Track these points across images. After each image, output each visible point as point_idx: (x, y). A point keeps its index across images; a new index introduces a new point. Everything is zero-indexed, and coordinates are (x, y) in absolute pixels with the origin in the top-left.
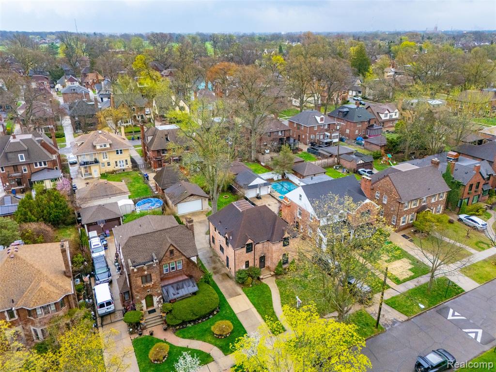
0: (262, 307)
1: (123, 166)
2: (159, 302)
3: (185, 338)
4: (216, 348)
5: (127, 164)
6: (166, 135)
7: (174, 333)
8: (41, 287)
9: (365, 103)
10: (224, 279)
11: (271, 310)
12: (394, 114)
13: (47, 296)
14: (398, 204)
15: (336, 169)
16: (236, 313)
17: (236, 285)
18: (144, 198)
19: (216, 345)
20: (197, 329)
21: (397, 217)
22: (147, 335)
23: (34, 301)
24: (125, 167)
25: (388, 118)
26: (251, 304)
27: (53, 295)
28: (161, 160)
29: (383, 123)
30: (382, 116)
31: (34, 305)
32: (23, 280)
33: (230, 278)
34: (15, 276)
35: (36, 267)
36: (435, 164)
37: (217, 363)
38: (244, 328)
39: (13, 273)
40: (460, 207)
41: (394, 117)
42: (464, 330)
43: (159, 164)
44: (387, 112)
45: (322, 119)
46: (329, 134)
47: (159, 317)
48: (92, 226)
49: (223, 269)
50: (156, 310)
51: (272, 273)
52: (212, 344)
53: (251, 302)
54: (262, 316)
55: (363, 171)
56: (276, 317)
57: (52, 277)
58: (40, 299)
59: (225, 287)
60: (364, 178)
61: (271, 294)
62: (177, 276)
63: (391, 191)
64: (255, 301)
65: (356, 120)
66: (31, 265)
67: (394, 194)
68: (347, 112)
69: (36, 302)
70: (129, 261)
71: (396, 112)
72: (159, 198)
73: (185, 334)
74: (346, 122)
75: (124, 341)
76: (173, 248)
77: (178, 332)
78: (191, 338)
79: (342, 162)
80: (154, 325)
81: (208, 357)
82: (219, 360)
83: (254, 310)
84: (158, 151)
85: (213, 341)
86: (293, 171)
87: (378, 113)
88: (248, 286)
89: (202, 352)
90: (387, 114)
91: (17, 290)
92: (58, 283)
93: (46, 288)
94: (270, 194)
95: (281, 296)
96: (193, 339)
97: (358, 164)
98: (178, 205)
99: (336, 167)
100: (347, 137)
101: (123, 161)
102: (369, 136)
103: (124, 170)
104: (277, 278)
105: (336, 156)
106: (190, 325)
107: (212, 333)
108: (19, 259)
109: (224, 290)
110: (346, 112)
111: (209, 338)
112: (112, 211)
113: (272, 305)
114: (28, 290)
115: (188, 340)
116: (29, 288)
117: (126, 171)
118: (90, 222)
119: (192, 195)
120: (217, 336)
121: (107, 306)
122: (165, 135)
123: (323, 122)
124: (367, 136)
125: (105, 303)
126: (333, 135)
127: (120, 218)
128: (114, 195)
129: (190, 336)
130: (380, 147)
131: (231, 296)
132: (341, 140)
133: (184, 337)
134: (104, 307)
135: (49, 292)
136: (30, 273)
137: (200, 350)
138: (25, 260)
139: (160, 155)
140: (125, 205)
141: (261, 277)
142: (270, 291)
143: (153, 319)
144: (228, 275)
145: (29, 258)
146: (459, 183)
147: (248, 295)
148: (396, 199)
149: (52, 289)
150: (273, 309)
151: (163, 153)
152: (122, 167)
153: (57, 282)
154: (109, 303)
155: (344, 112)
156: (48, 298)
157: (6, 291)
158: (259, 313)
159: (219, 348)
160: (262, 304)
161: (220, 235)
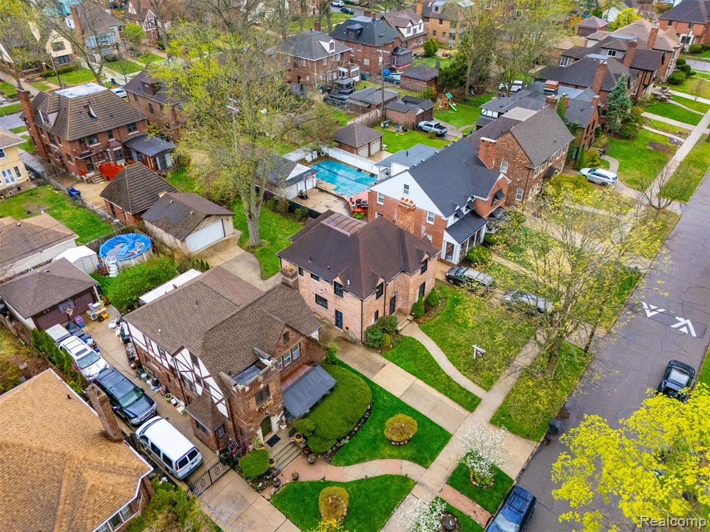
0: (429, 375)
1: (13, 180)
2: (280, 422)
3: (351, 464)
4: (406, 463)
5: (19, 175)
6: (87, 107)
7: (330, 462)
8: (93, 485)
9: (353, 10)
10: (344, 348)
11: (443, 375)
12: (417, 27)
13: (112, 497)
14: (527, 172)
15: (385, 127)
16: (398, 397)
17: (368, 352)
18: (106, 238)
19: (403, 458)
20: (360, 443)
21: (525, 191)
22: (288, 481)
23: (90, 515)
24: (18, 181)
25: (411, 34)
26: (410, 375)
27: (121, 490)
28: (90, 158)
29: (407, 43)
30: (404, 31)
31: (94, 523)
32: (41, 485)
33: (351, 342)
34: (16, 483)
35: (54, 449)
36: (551, 103)
37: (423, 485)
38: (425, 417)
39: (10, 479)
40: (576, 159)
41: (419, 32)
42: (673, 326)
43: (88, 165)
44: (410, 25)
45: (332, 46)
46: (346, 70)
47: (290, 447)
48: (44, 317)
49: (331, 331)
50: (279, 436)
51: (410, 318)
52: (397, 458)
53: (408, 371)
54: (437, 389)
55: (428, 125)
56: (455, 382)
57: (93, 455)
58: (100, 507)
59: (355, 358)
60: (483, 141)
61: (427, 351)
62: (296, 371)
63: (515, 154)
64: (413, 369)
65: (378, 42)
66: (41, 449)
67: (520, 158)
68: (361, 29)
69: (94, 516)
70: (224, 376)
71: (420, 24)
72: (133, 232)
73: (347, 457)
74: (363, 47)
75: (258, 507)
76: (288, 330)
77: (334, 458)
78: (361, 460)
79: (390, 114)
80: (288, 461)
81: (405, 482)
82: (421, 480)
83: (420, 383)
84: (81, 141)
85: (396, 453)
86: (336, 141)
87: (397, 27)
88: (388, 348)
89: (391, 475)
90: (410, 28)
91: (36, 510)
92: (115, 464)
93: (101, 483)
94: (316, 188)
95: (442, 350)
96: (364, 461)
97: (417, 116)
98: (186, 239)
99: (385, 124)
100: (367, 71)
101: (9, 171)
102: (396, 66)
103: (19, 189)
104: (419, 323)
105: (378, 107)
106: (347, 441)
107: (385, 441)
108: (8, 447)
109: (356, 364)
110: (359, 29)
111: (387, 450)
112: (73, 279)
113: (439, 368)
114: (62, 501)
115: (356, 465)
116: (63, 495)
117: (23, 190)
118: (37, 310)
119: (208, 216)
120: (397, 444)
121: (191, 460)
122: (85, 107)
123: (334, 51)
124: (394, 66)
125: (187, 456)
126: (352, 71)
127: (92, 287)
128: (49, 244)
129: (356, 458)
130: (425, 83)
131: (374, 372)
132: (363, 78)
133: (348, 464)
134: (187, 462)
135: (111, 488)
136: (47, 465)
137: (386, 475)
138: (22, 445)
139: (87, 148)
140: (81, 260)
141: (399, 328)
142: (423, 346)
143: (284, 452)
144: (346, 340)
145: (23, 436)
146: (575, 125)
147: (397, 361)
148: (524, 164)
149: (112, 479)
150: (444, 372)
151: (91, 142)
152: (11, 184)
153: (112, 462)
154: (193, 454)
155: (357, 30)
156: (114, 499)
157: (13, 520)
158: (430, 385)
159: (409, 460)
160: (426, 370)
161: (318, 280)
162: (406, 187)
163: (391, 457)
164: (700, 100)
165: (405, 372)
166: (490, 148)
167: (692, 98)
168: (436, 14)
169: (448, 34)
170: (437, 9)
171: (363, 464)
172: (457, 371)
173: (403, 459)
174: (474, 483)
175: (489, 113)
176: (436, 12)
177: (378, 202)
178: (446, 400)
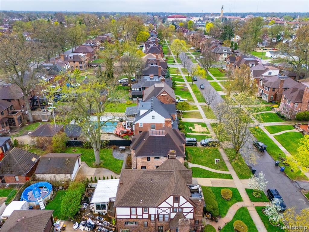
0: (212, 175)
7: (221, 217)
12: (68, 65)
16: (212, 186)
26: (207, 178)
37: (248, 206)
51: (186, 161)
54: (218, 178)
64: (205, 176)
73: (223, 212)
81: (244, 208)
82: (246, 205)
83: (212, 179)
85: (232, 202)
87: (62, 66)
90: (66, 66)
98: (73, 172)
104: (189, 162)
110: (50, 69)
115: (227, 213)
127: (52, 214)
137: (238, 210)
142: (199, 168)
158: (215, 178)
159: (237, 202)
160: (209, 175)
161: (159, 159)
162: (153, 117)
163: (232, 204)
164: (178, 75)
165: (204, 178)
166: (165, 97)
167: (177, 75)
168: (71, 60)
169: (79, 67)
170: (71, 58)
171: (228, 211)
172: (216, 170)
173: (235, 203)
174: (257, 197)
175: (135, 89)
176: (71, 59)
177: (140, 127)
178: (223, 179)
